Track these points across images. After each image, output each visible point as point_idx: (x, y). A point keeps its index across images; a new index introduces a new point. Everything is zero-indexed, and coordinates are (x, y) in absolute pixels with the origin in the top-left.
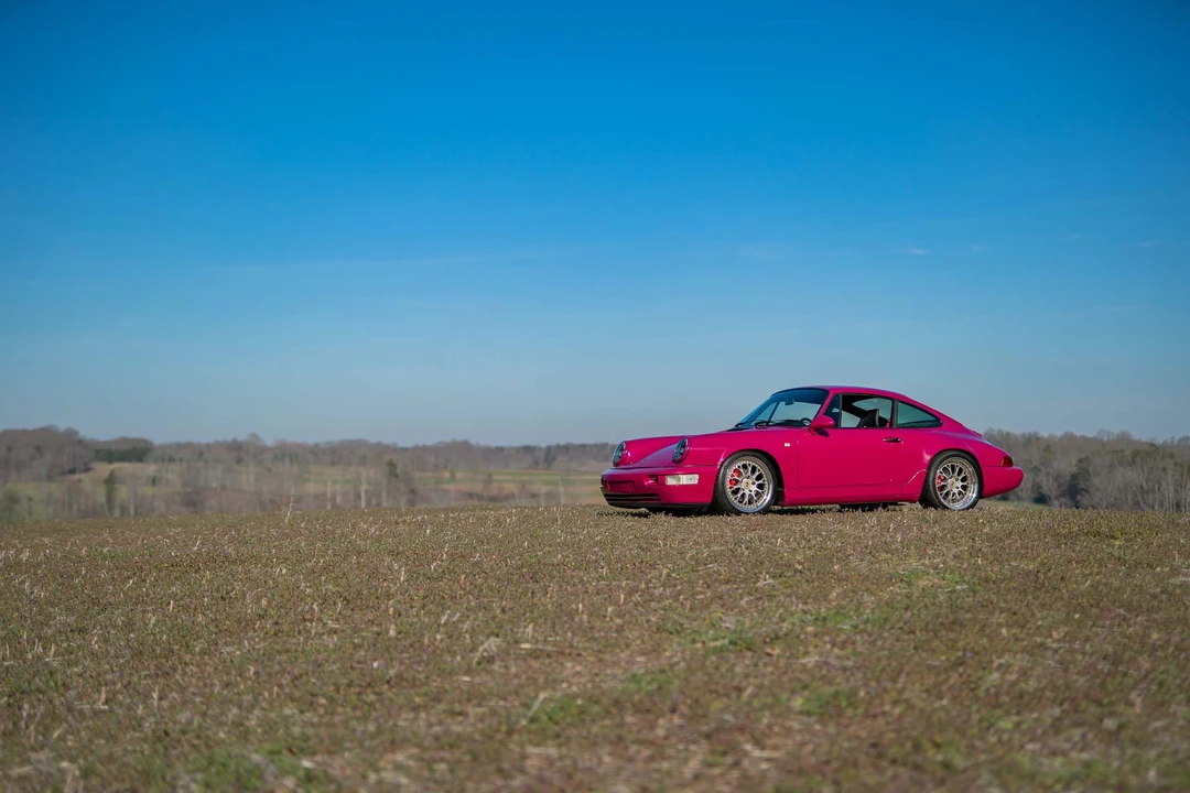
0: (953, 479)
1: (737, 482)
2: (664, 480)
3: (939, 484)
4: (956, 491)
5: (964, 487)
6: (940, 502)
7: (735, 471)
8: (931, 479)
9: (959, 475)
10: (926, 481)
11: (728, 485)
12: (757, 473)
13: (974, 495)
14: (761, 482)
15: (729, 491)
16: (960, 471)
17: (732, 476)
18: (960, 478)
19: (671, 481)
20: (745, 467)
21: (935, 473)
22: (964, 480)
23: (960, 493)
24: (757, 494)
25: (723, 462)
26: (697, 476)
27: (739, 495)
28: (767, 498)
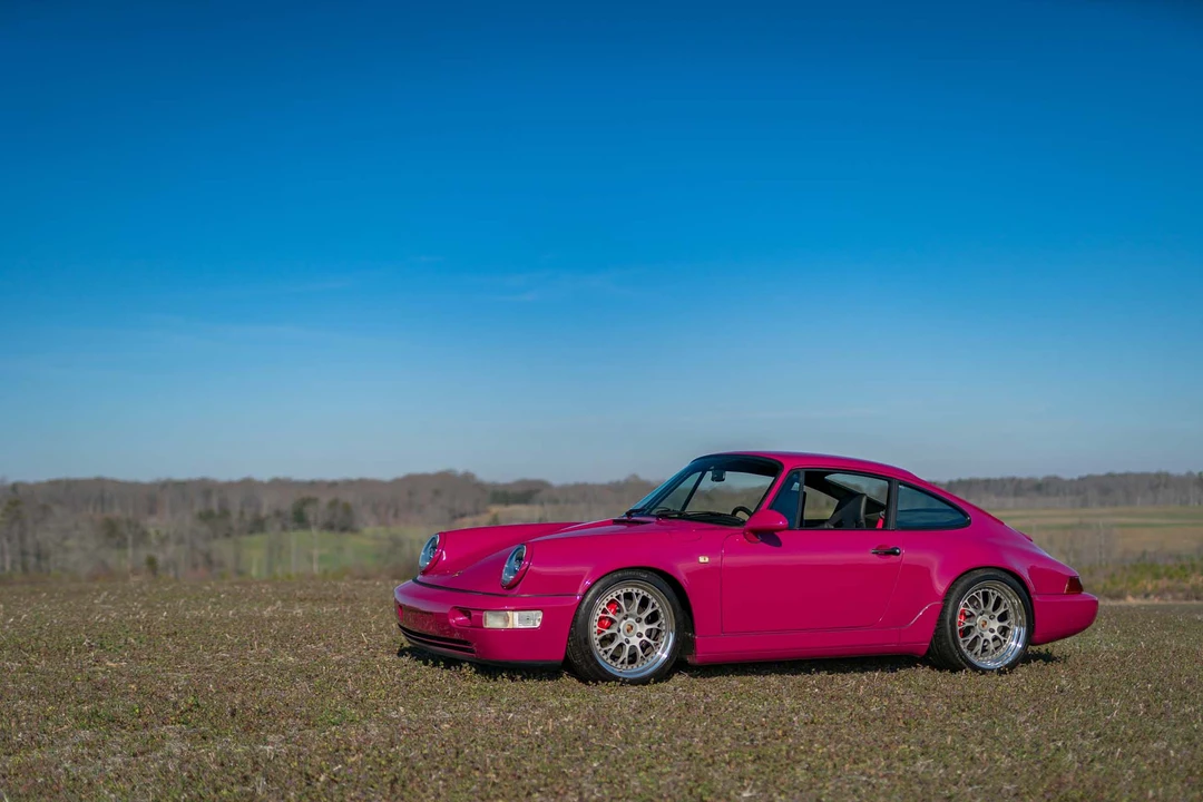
0: (986, 616)
1: (612, 621)
2: (480, 620)
3: (962, 623)
4: (990, 636)
5: (1004, 631)
6: (962, 654)
7: (612, 602)
8: (949, 618)
9: (995, 608)
10: (941, 620)
11: (594, 627)
12: (649, 611)
13: (1020, 646)
14: (654, 626)
15: (595, 638)
16: (998, 602)
17: (604, 611)
18: (997, 615)
19: (493, 621)
20: (628, 596)
21: (956, 606)
22: (1003, 618)
23: (995, 639)
24: (645, 646)
25: (589, 589)
26: (539, 615)
27: (613, 646)
28: (662, 655)
